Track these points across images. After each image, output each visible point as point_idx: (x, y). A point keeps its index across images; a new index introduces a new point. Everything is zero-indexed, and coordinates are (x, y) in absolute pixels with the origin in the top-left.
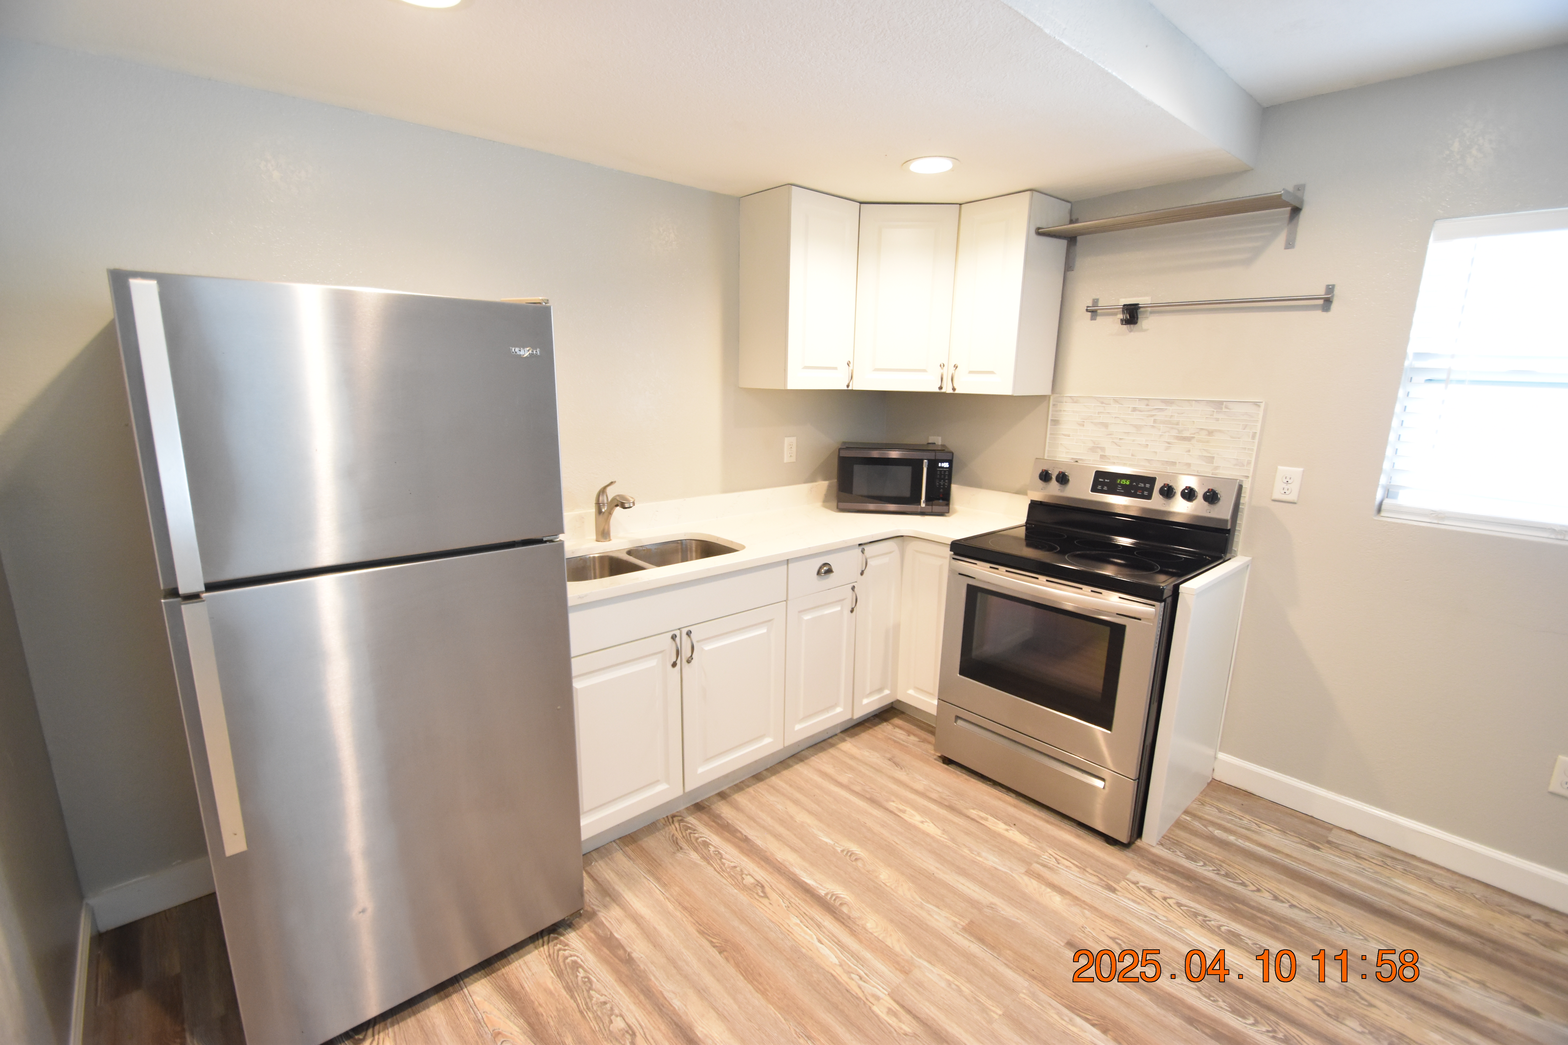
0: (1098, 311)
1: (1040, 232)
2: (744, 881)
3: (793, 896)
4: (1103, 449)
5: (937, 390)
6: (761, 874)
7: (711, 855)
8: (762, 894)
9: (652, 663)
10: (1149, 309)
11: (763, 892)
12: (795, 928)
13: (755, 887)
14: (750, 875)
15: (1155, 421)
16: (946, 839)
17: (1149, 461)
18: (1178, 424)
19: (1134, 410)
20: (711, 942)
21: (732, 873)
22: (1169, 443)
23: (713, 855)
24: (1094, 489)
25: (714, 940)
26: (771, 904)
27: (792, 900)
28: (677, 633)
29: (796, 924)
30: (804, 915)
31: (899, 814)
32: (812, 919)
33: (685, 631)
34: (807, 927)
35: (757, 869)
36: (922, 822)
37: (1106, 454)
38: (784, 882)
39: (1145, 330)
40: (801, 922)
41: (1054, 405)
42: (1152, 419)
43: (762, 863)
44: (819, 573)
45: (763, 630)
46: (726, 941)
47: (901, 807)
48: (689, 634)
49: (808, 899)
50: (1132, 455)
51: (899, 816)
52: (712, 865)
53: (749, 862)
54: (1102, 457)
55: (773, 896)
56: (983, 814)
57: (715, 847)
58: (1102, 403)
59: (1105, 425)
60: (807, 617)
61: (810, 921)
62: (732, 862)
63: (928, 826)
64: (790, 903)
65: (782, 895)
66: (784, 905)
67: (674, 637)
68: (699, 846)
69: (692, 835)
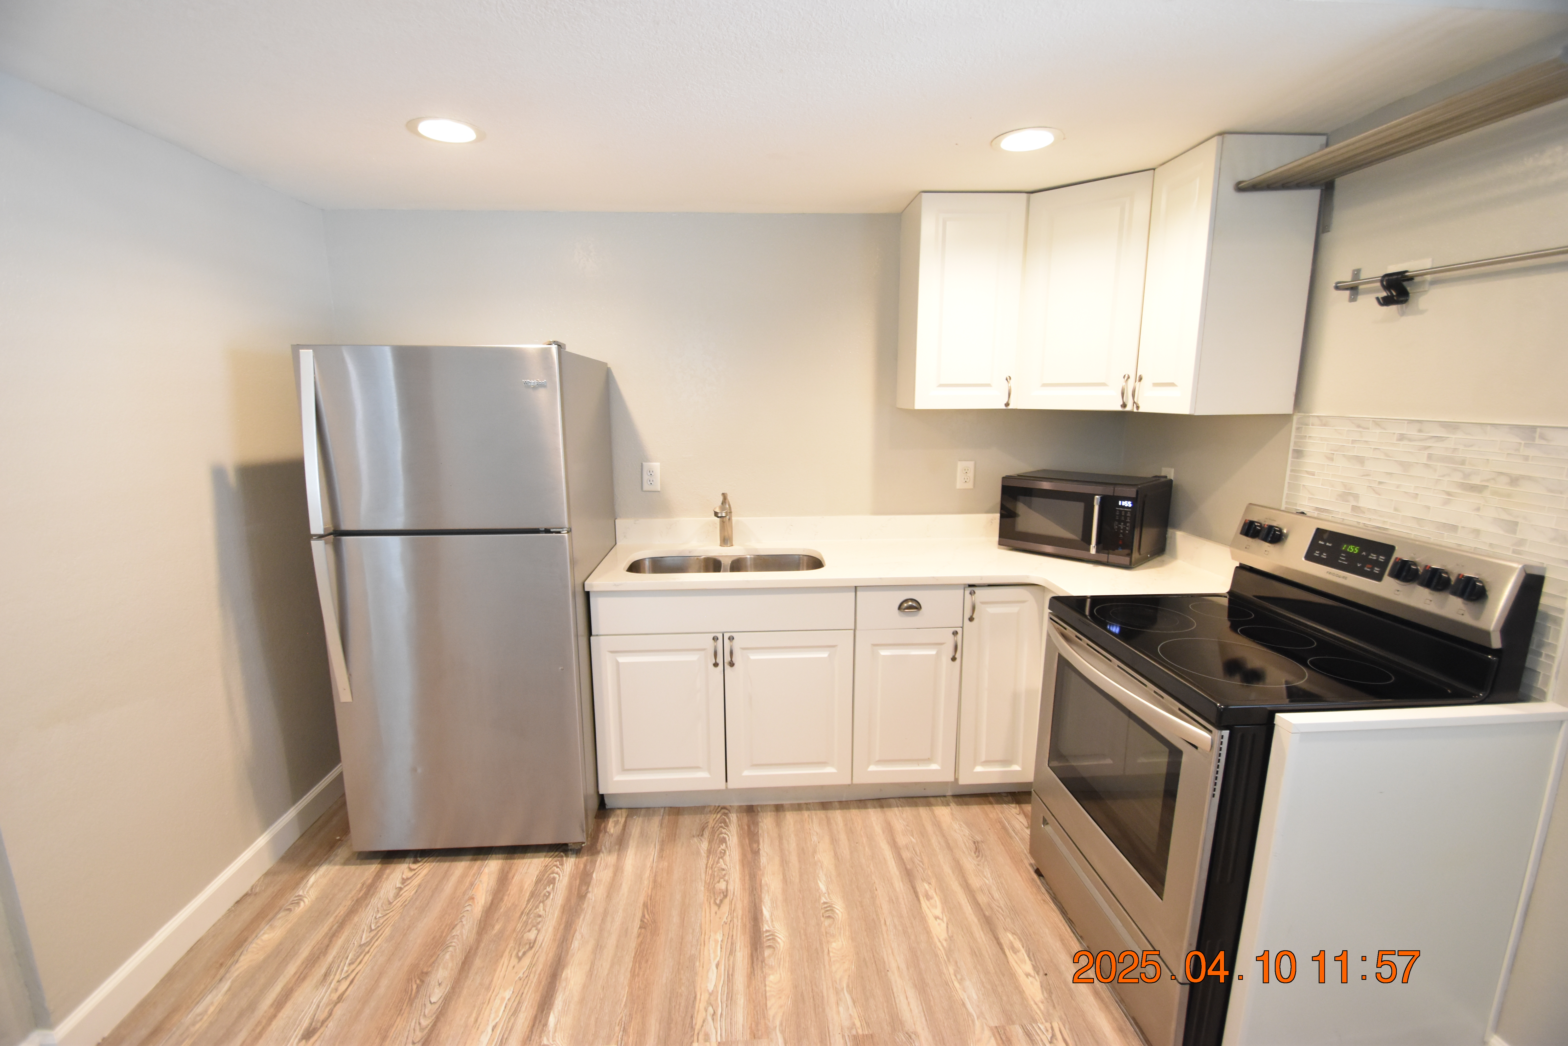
0: (1361, 287)
1: (1241, 188)
2: (717, 884)
3: (740, 917)
4: (1356, 497)
5: (1120, 409)
6: (736, 886)
7: (716, 851)
8: (718, 902)
9: (693, 657)
10: (1428, 277)
11: (721, 901)
12: (712, 943)
13: (720, 893)
14: (727, 882)
15: (1430, 457)
16: (943, 946)
17: (1418, 520)
18: (1463, 463)
19: (1402, 437)
20: (644, 916)
21: (716, 874)
22: (1448, 494)
23: (718, 851)
24: (1309, 556)
25: (647, 916)
26: (716, 913)
27: (735, 920)
28: (720, 636)
29: (716, 941)
30: (730, 938)
31: (921, 898)
32: (732, 944)
33: (726, 636)
34: (721, 948)
35: (737, 880)
36: (936, 918)
37: (1361, 504)
38: (746, 902)
39: (1422, 312)
40: (722, 941)
41: (1298, 429)
42: (1426, 452)
43: (747, 878)
44: (900, 608)
45: (824, 655)
46: (654, 922)
47: (932, 892)
48: (731, 639)
49: (748, 926)
50: (1396, 509)
51: (919, 900)
52: (708, 861)
53: (738, 871)
54: (1355, 508)
55: (725, 907)
56: (1018, 944)
57: (726, 847)
58: (1359, 426)
59: (1360, 460)
60: (884, 652)
61: (729, 944)
62: (725, 864)
63: (939, 924)
64: (731, 921)
65: (732, 911)
66: (725, 919)
67: (715, 639)
68: (717, 839)
69: (721, 829)
